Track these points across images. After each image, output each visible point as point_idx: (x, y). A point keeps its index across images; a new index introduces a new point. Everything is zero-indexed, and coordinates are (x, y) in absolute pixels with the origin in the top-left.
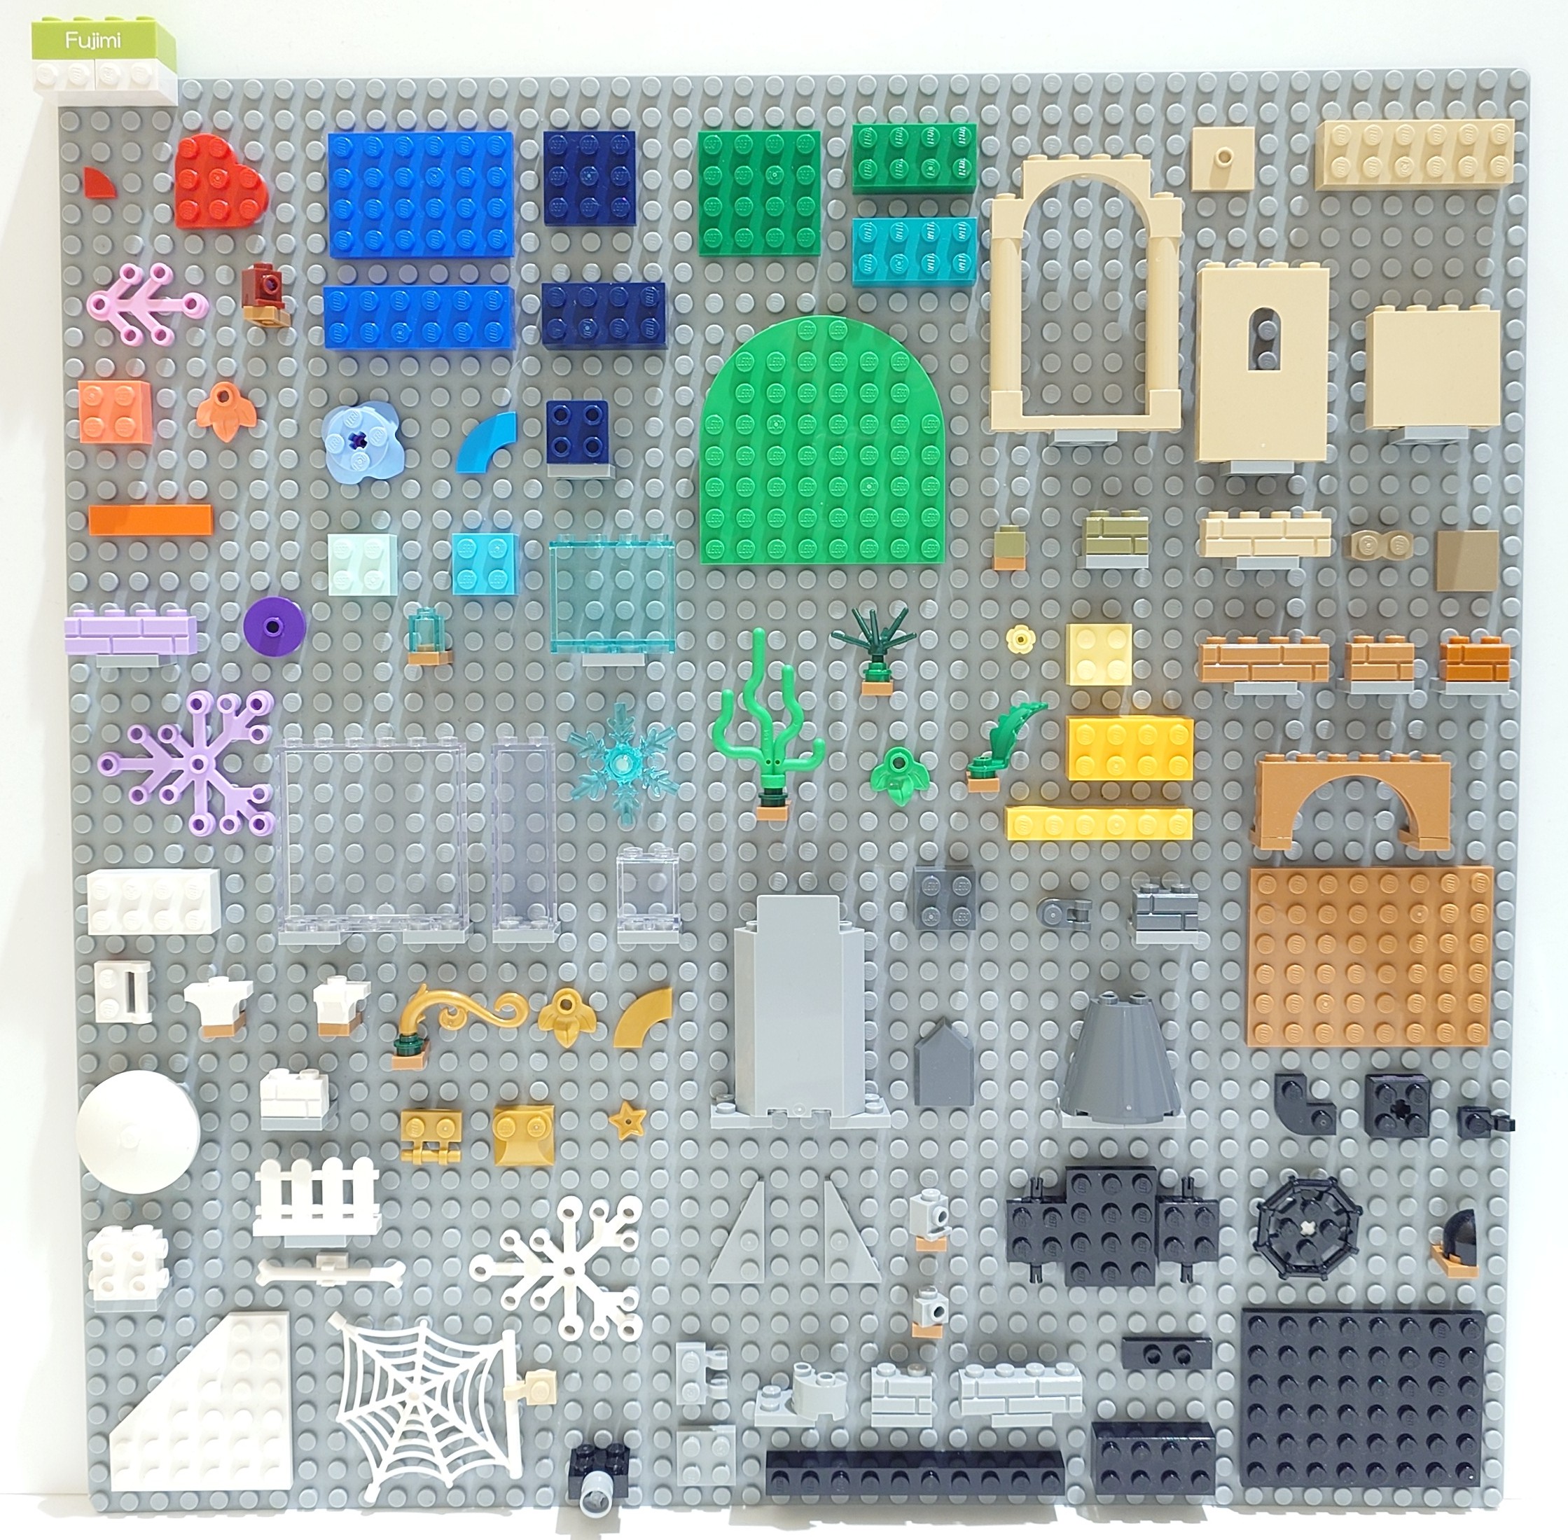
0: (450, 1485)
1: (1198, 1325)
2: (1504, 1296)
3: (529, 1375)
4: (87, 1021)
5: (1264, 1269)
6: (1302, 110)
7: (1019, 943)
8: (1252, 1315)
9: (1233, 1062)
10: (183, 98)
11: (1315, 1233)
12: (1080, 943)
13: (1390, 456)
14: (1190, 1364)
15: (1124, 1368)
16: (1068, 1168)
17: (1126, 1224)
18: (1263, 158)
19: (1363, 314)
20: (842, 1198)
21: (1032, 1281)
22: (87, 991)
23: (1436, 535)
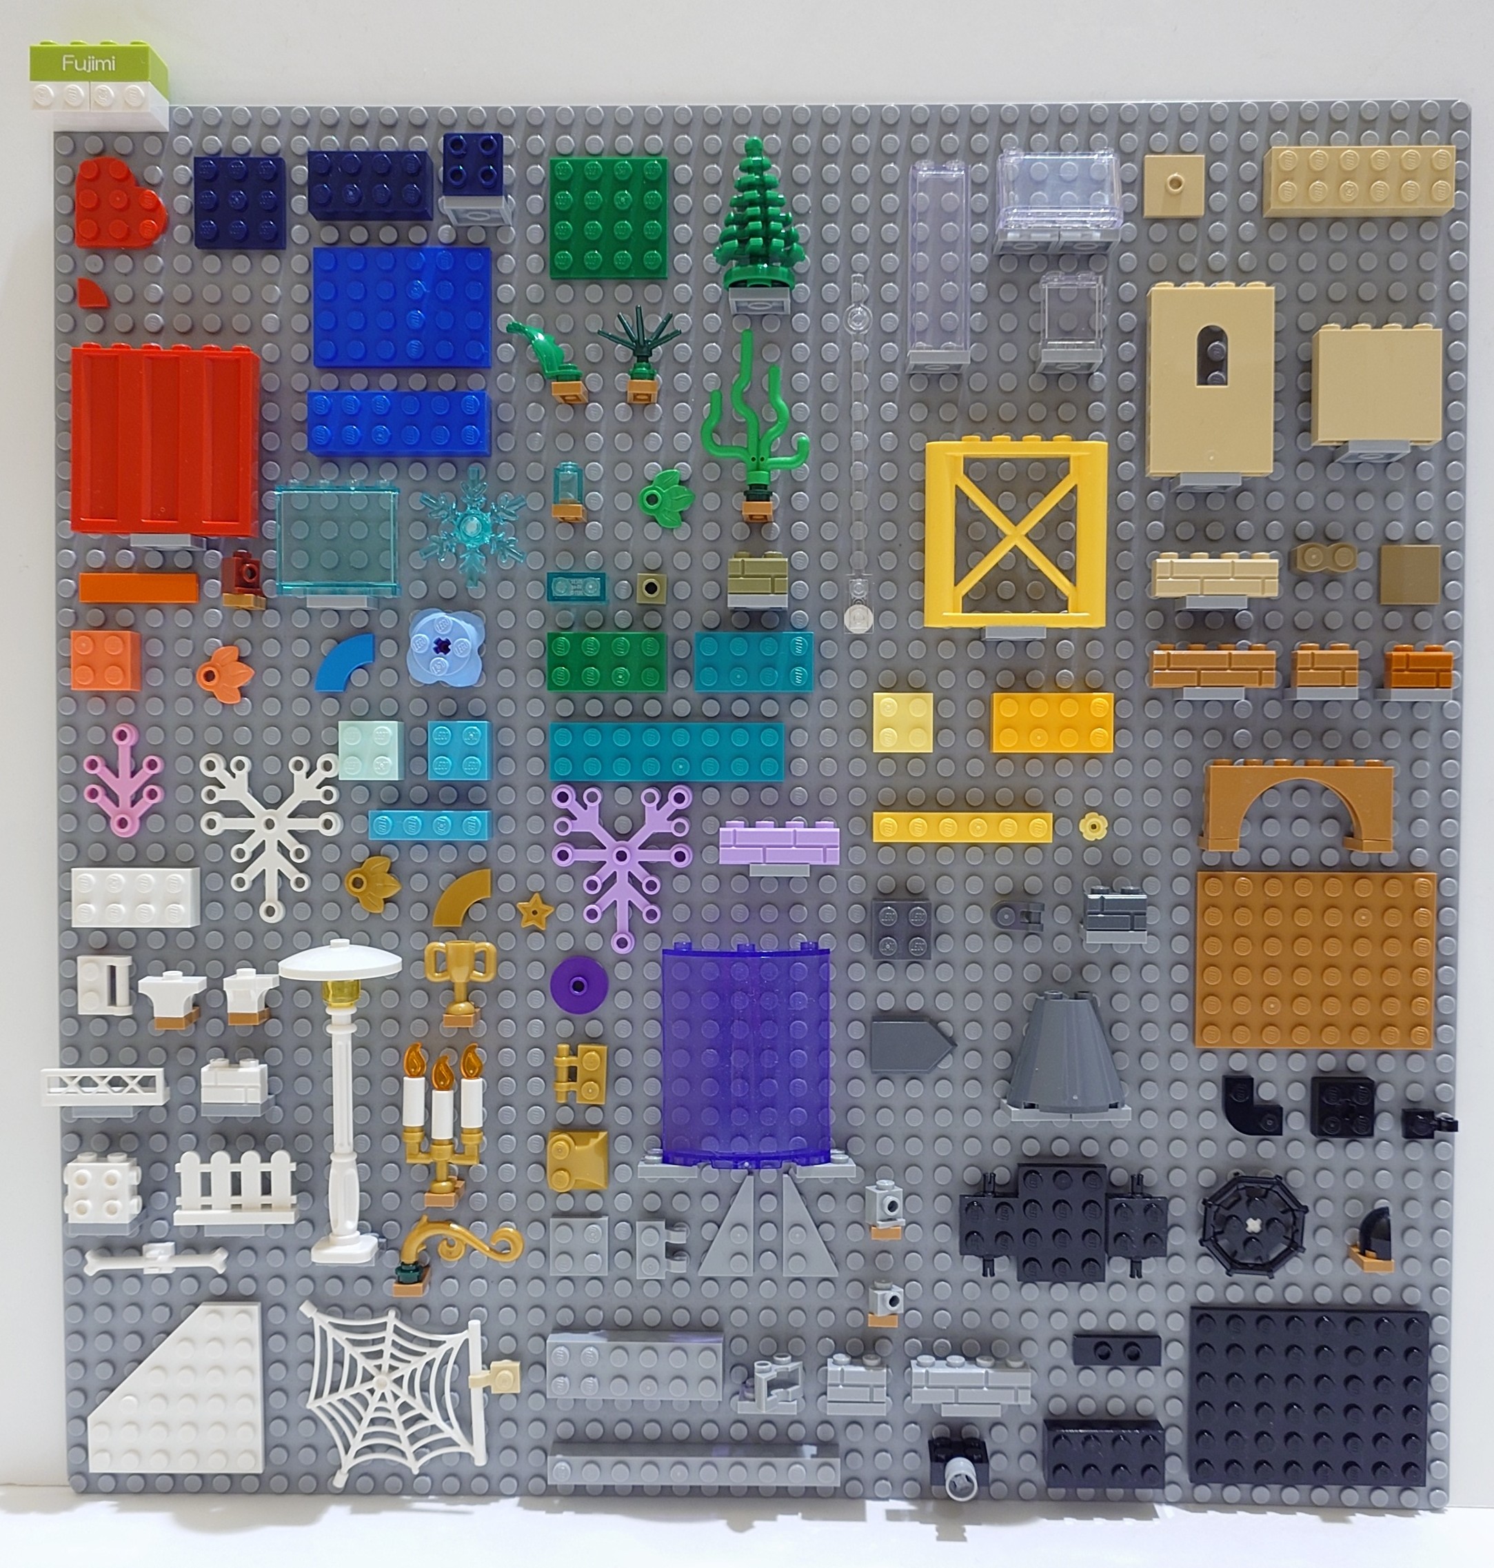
0: (416, 1472)
1: (1146, 1324)
2: (1448, 1298)
3: (493, 1364)
4: (69, 1014)
5: (1210, 1268)
6: (1251, 138)
7: (974, 945)
8: (1201, 1315)
9: (1180, 1063)
10: (173, 123)
11: (1261, 1231)
12: (1033, 945)
13: (1335, 474)
14: (1141, 1360)
15: (1076, 1363)
16: (1020, 1165)
17: (1076, 1222)
18: (1212, 185)
19: (1309, 335)
20: (801, 1194)
21: (985, 1274)
22: (70, 985)
23: (1380, 550)
